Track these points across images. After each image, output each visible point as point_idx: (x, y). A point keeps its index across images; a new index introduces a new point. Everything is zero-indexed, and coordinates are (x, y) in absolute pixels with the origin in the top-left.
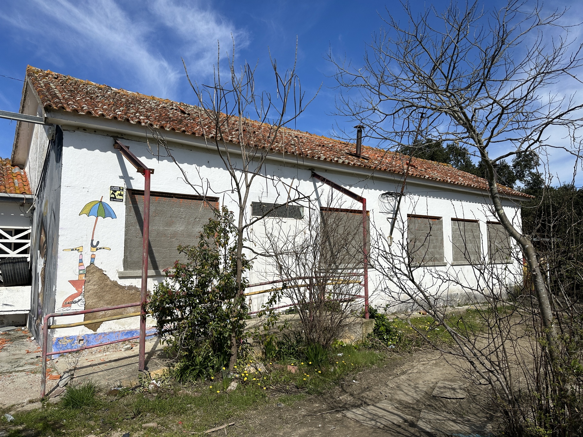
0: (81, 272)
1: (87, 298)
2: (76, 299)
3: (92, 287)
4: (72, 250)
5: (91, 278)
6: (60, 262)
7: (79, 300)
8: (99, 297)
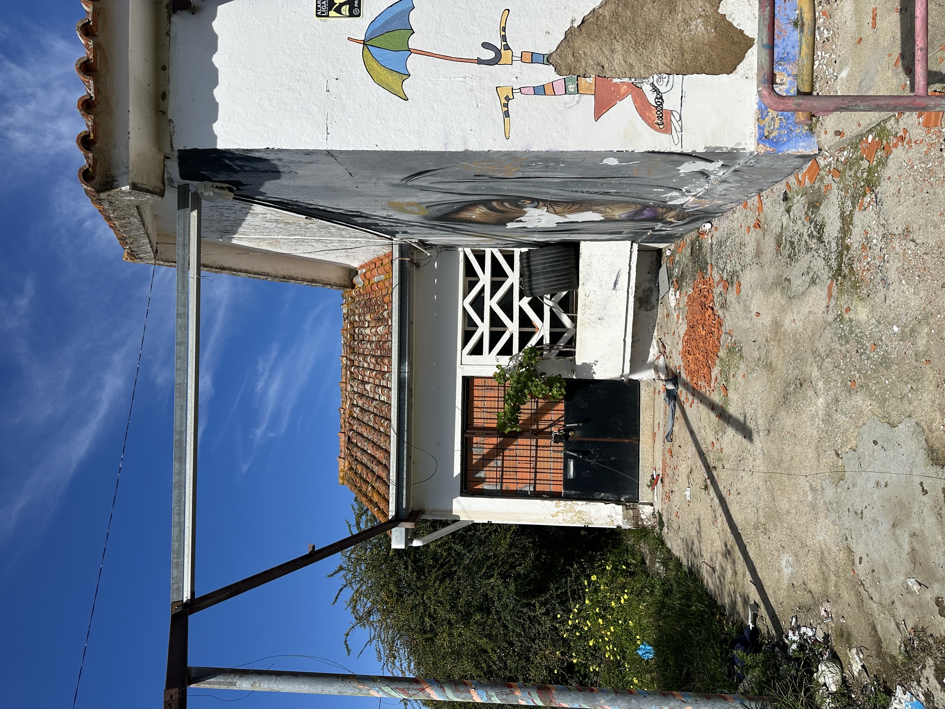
0: (571, 87)
1: (650, 70)
2: (651, 97)
3: (618, 57)
4: (507, 114)
5: (591, 62)
6: (541, 145)
7: (655, 89)
8: (649, 37)
